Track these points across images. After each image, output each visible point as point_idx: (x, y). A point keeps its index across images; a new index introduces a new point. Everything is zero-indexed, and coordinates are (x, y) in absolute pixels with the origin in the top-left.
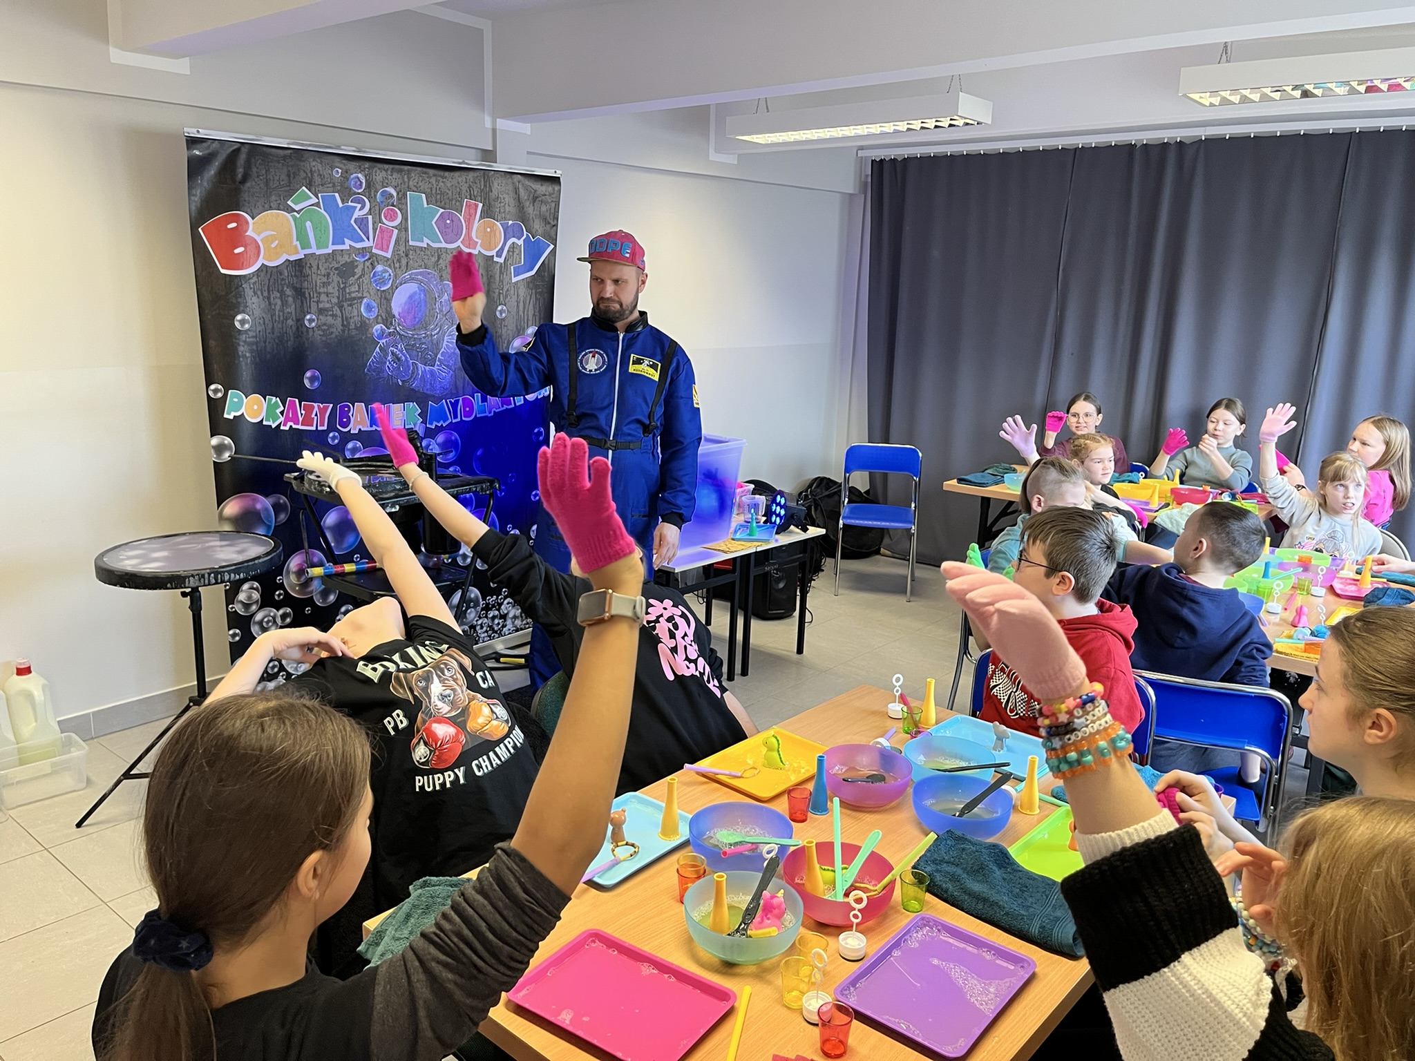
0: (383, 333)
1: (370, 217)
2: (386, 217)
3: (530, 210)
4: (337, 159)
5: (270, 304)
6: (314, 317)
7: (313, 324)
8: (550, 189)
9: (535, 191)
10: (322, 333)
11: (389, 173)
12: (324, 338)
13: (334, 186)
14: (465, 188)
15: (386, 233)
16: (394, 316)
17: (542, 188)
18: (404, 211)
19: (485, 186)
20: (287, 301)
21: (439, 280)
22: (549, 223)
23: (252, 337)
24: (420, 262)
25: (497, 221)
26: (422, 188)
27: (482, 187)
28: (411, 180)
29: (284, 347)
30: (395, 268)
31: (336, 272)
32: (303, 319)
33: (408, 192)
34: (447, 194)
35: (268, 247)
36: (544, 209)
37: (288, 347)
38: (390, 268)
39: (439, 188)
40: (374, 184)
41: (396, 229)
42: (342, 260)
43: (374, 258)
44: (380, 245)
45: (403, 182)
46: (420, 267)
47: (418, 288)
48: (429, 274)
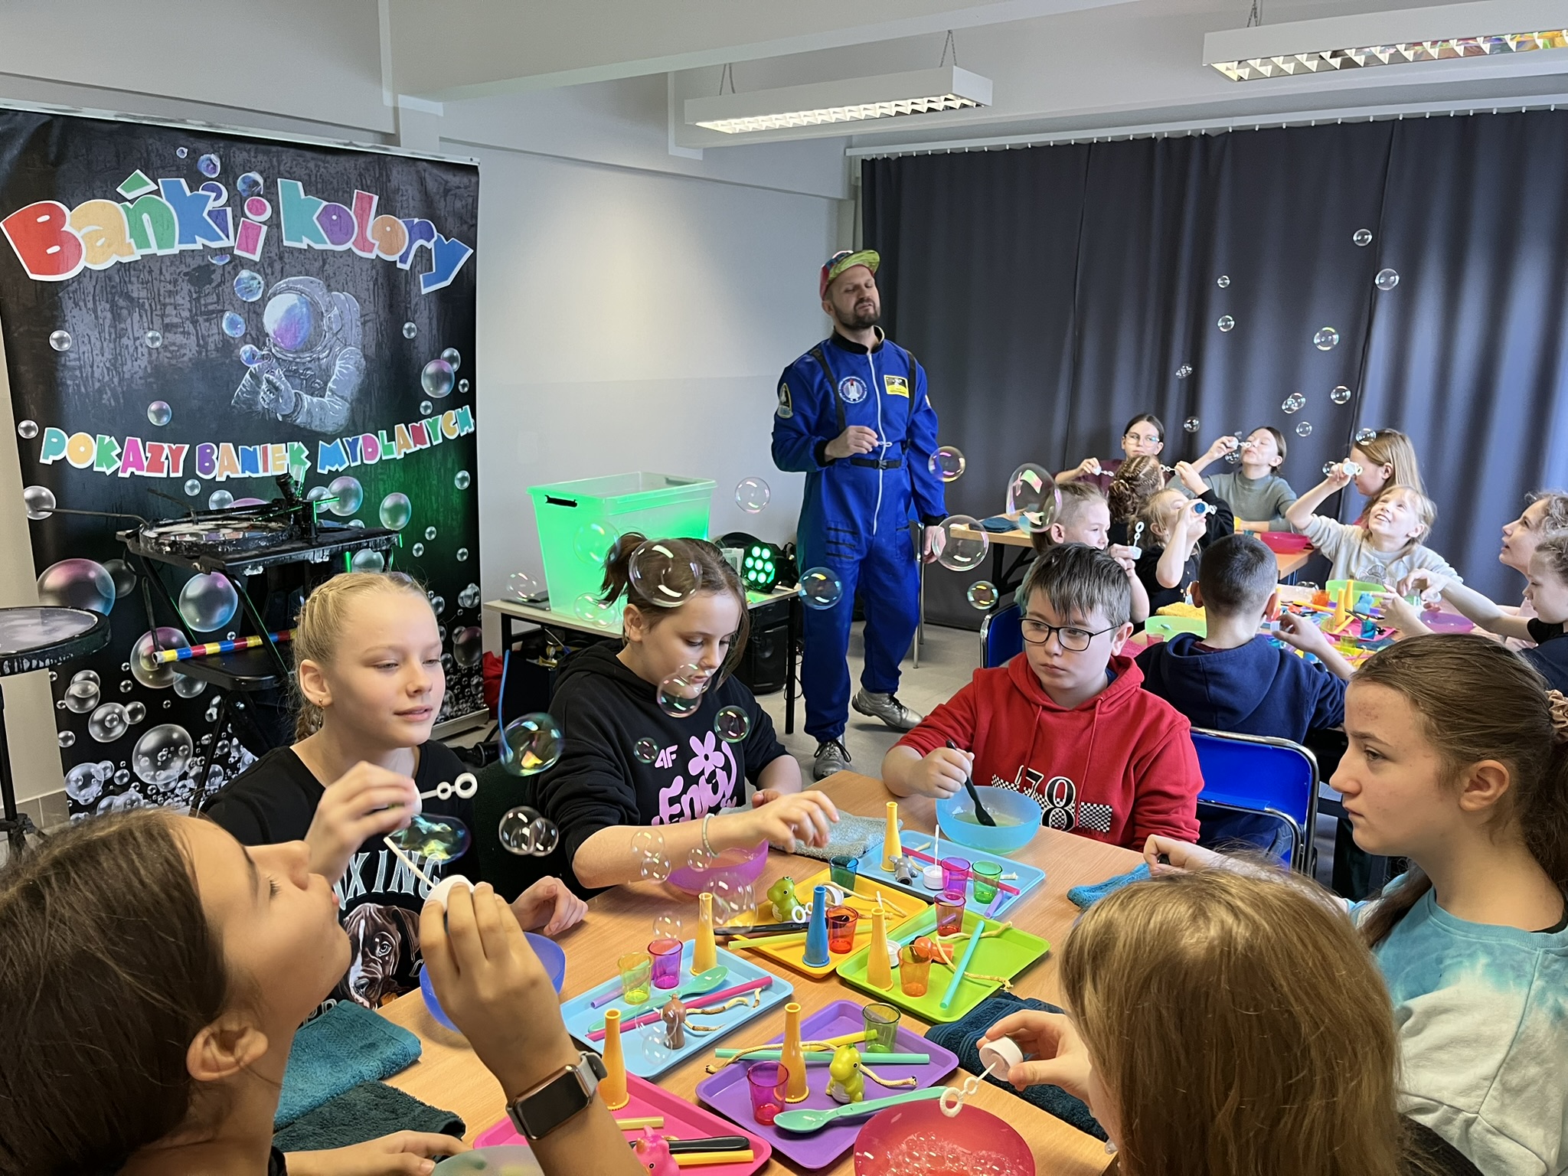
0: (254, 356)
2: (250, 210)
3: (442, 206)
4: (182, 135)
5: (96, 317)
6: (158, 334)
7: (158, 344)
8: (465, 180)
9: (447, 182)
10: (169, 355)
11: (252, 154)
12: (174, 362)
14: (354, 176)
15: (251, 231)
16: (267, 335)
17: (454, 180)
18: (274, 204)
19: (381, 174)
20: (119, 315)
21: (325, 290)
22: (466, 222)
23: (75, 360)
24: (299, 267)
25: (399, 218)
26: (297, 174)
27: (377, 175)
28: (283, 164)
29: (118, 372)
30: (266, 274)
31: (186, 278)
32: (143, 337)
33: (279, 179)
34: (331, 183)
35: (91, 246)
36: (459, 205)
37: (123, 372)
38: (260, 275)
39: (320, 175)
40: (231, 167)
41: (265, 225)
42: (194, 264)
43: (237, 262)
44: (245, 245)
45: (272, 166)
46: (300, 273)
47: (298, 299)
48: (312, 282)
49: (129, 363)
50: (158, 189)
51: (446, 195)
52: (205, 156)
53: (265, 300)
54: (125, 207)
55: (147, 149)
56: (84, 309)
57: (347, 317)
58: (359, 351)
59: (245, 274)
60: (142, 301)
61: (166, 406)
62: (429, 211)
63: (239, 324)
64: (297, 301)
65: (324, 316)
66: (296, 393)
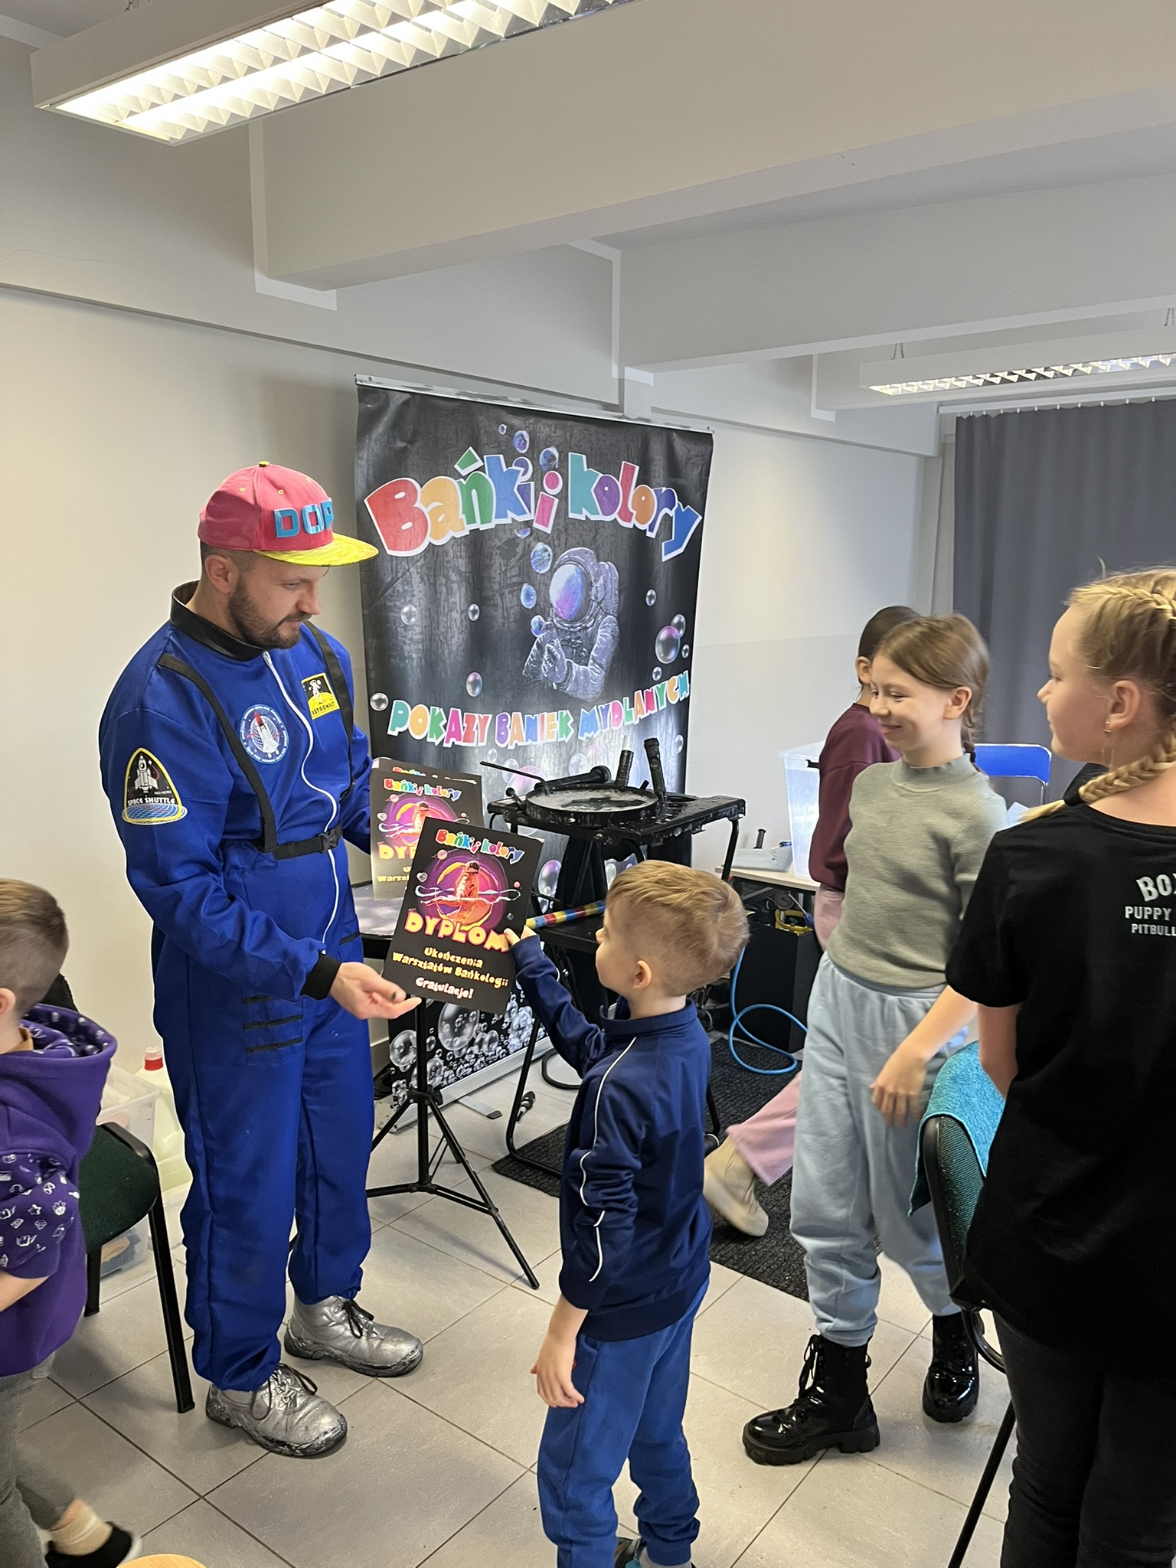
0: (541, 626)
2: (547, 483)
3: (683, 474)
4: (503, 412)
5: (435, 591)
7: (476, 617)
8: (702, 448)
11: (552, 428)
13: (499, 446)
14: (624, 448)
15: (547, 502)
16: (551, 606)
17: (694, 448)
18: (565, 477)
19: (642, 446)
20: (451, 588)
21: (595, 560)
22: (700, 490)
23: (418, 634)
25: (652, 488)
26: (583, 448)
27: (640, 446)
28: (573, 438)
29: (448, 644)
30: (555, 546)
31: (499, 552)
32: (467, 610)
33: (570, 453)
34: (607, 455)
35: (435, 522)
36: (696, 472)
37: (452, 645)
38: (550, 546)
39: (600, 448)
40: (538, 443)
41: (557, 498)
42: (505, 537)
43: (535, 534)
44: (541, 519)
45: (566, 441)
46: (578, 545)
47: (576, 570)
48: (586, 552)
49: (456, 635)
50: (484, 466)
51: (687, 464)
52: (519, 432)
53: (552, 570)
54: (460, 483)
55: (478, 427)
56: (428, 584)
57: (609, 587)
58: (615, 619)
59: (540, 546)
60: (468, 575)
61: (479, 677)
62: (673, 480)
63: (532, 595)
64: (575, 572)
65: (592, 586)
66: (568, 662)
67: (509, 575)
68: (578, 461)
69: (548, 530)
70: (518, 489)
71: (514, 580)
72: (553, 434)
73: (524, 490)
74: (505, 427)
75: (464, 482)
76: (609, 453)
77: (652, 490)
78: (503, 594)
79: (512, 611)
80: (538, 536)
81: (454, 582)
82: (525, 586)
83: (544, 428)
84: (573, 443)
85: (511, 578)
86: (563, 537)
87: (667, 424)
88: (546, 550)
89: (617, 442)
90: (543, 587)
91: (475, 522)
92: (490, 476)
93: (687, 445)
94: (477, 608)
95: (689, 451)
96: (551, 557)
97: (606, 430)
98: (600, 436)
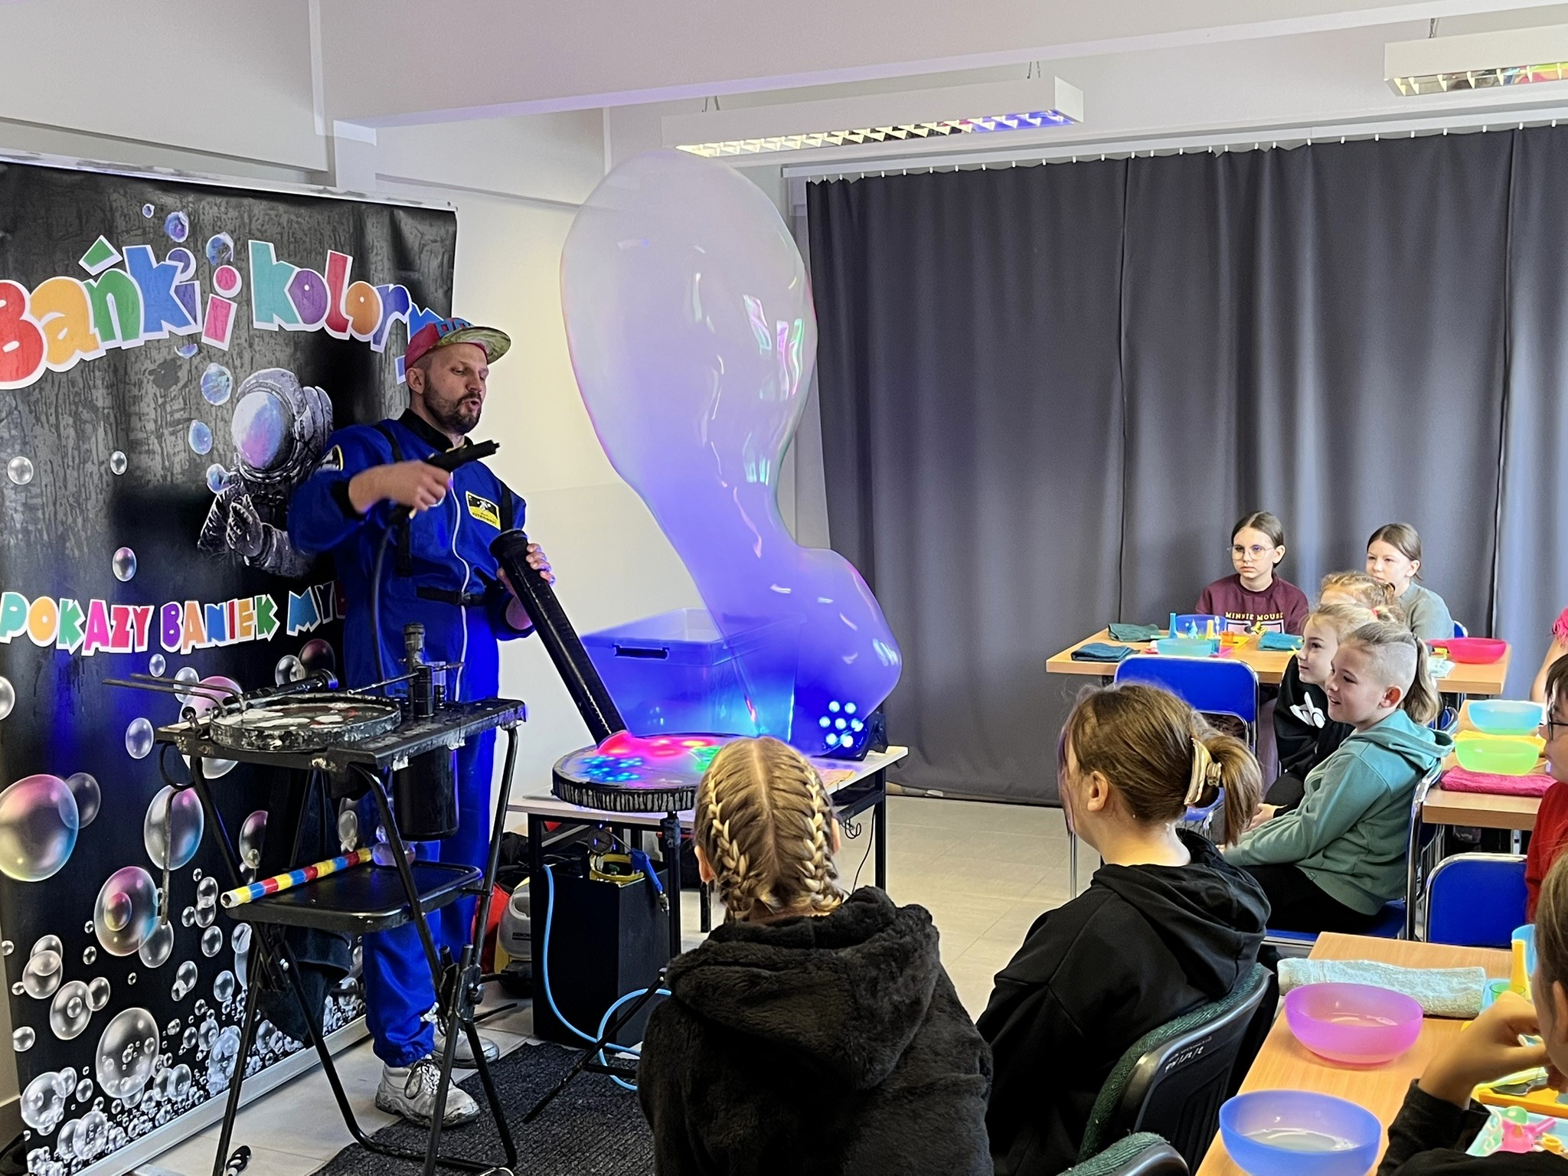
0: (221, 479)
1: (197, 283)
2: (219, 283)
4: (148, 188)
5: (59, 436)
8: (442, 231)
10: (135, 483)
11: (223, 209)
12: (139, 492)
13: (144, 233)
14: (328, 231)
15: (219, 308)
16: (235, 449)
17: (431, 230)
18: (245, 273)
19: (356, 228)
20: (83, 431)
21: (297, 385)
22: (441, 287)
23: (36, 496)
24: (269, 356)
25: (373, 285)
26: (268, 234)
27: (352, 231)
28: (254, 222)
29: (82, 511)
30: (235, 368)
31: (152, 378)
32: (108, 460)
33: (250, 241)
34: (304, 242)
35: (53, 340)
36: (435, 263)
37: (88, 510)
38: (228, 368)
39: (293, 233)
40: (201, 227)
41: (235, 301)
42: (160, 357)
43: (205, 352)
44: (213, 330)
45: (243, 224)
46: (270, 364)
47: (269, 399)
48: (283, 375)
49: (93, 496)
50: (123, 260)
51: (421, 252)
52: (173, 214)
53: (235, 400)
54: (89, 286)
55: (111, 208)
56: (46, 426)
57: (320, 419)
59: (213, 368)
60: (106, 411)
61: (131, 553)
62: (403, 274)
63: (206, 436)
64: (267, 402)
65: (295, 420)
66: (264, 526)
67: (168, 409)
68: (263, 253)
69: (225, 346)
70: (177, 291)
71: (177, 416)
72: (224, 216)
73: (185, 292)
74: (152, 208)
75: (95, 285)
76: (308, 240)
77: (374, 289)
78: (162, 435)
79: (177, 459)
80: (207, 354)
81: (87, 422)
82: (194, 423)
83: (211, 207)
84: (253, 227)
85: (172, 413)
86: (247, 356)
87: (389, 199)
88: (223, 374)
89: (318, 224)
90: (220, 424)
91: (113, 337)
92: (133, 274)
93: (419, 227)
94: (123, 456)
95: (422, 234)
96: (231, 382)
97: (302, 211)
98: (293, 217)
